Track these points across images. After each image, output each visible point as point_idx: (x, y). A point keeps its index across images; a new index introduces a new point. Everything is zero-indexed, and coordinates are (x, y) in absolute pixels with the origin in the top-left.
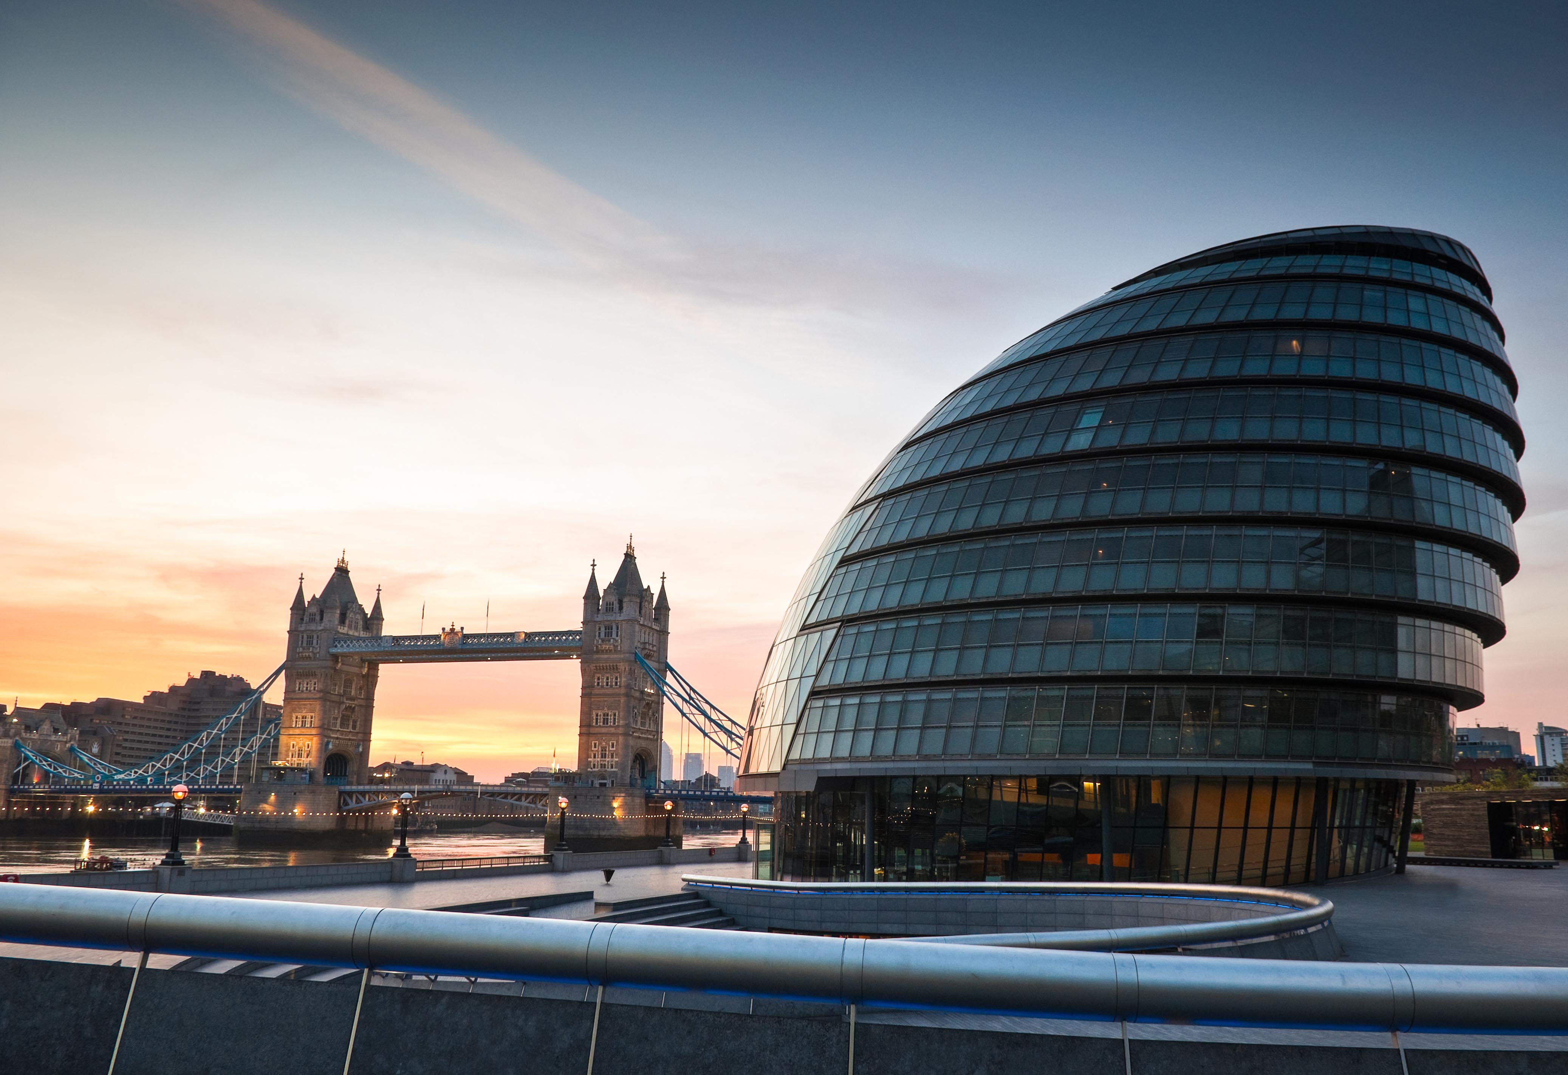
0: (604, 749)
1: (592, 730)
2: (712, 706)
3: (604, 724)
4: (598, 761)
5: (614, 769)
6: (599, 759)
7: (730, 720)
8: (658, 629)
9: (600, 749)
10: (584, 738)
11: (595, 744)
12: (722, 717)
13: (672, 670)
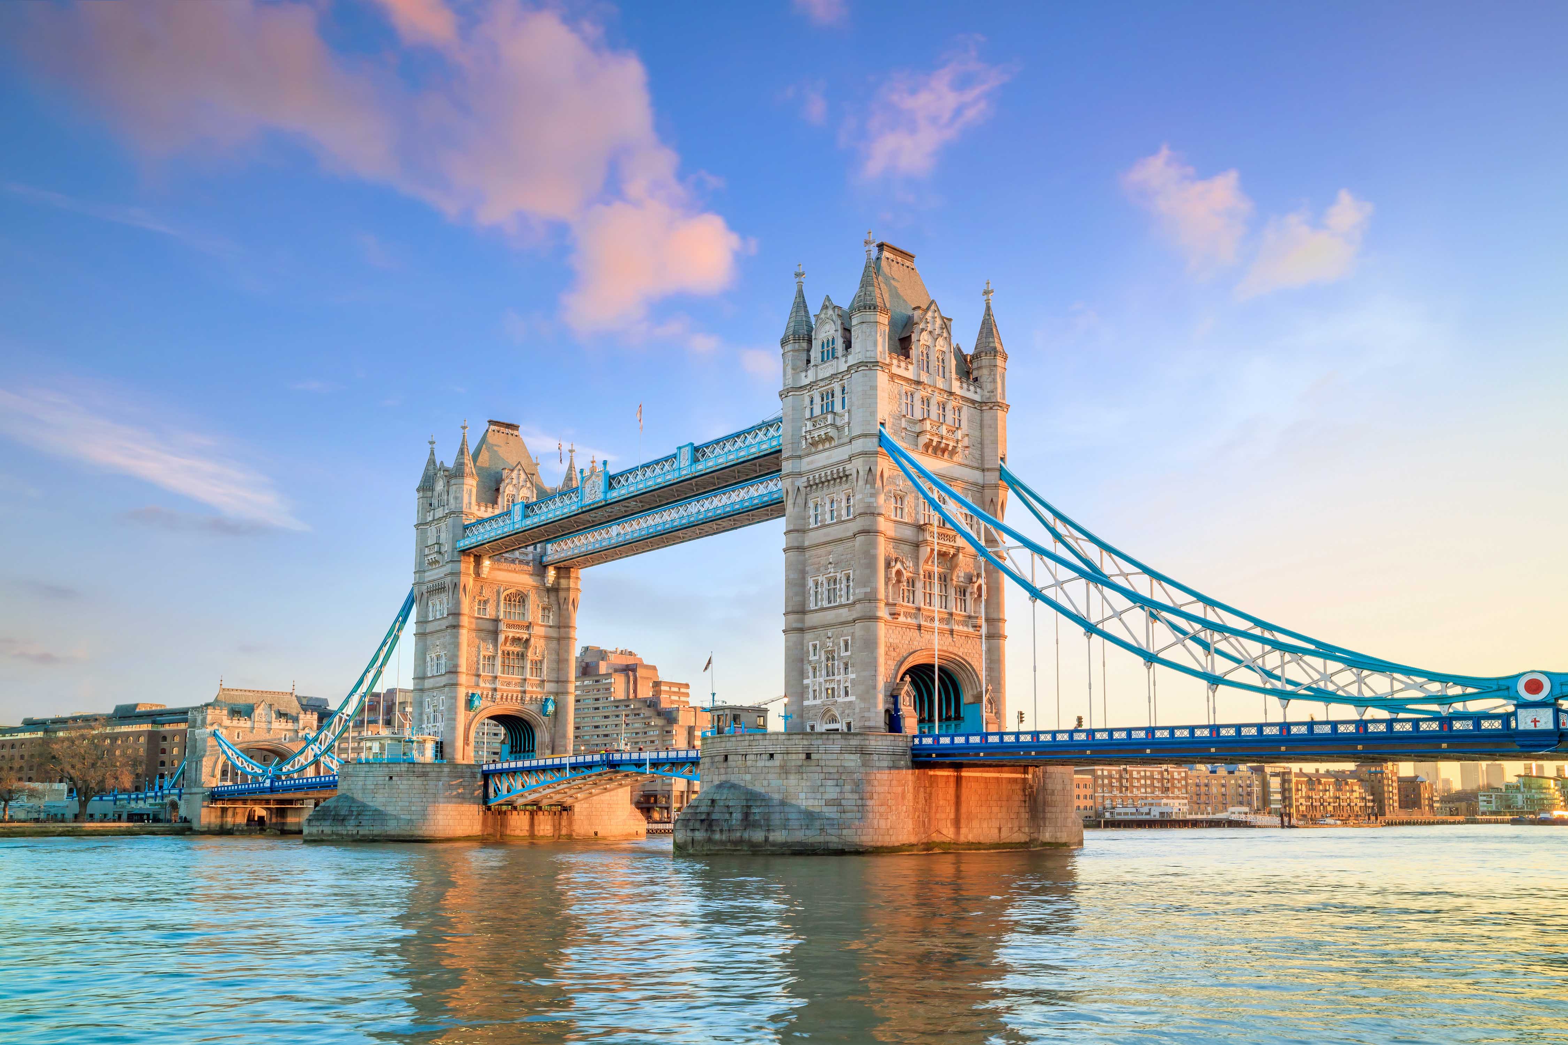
0: (830, 657)
1: (811, 620)
2: (1104, 547)
3: (830, 602)
4: (820, 684)
5: (851, 698)
6: (822, 680)
7: (1146, 570)
8: (977, 398)
9: (823, 658)
10: (794, 636)
11: (815, 646)
12: (1128, 567)
13: (1014, 484)
